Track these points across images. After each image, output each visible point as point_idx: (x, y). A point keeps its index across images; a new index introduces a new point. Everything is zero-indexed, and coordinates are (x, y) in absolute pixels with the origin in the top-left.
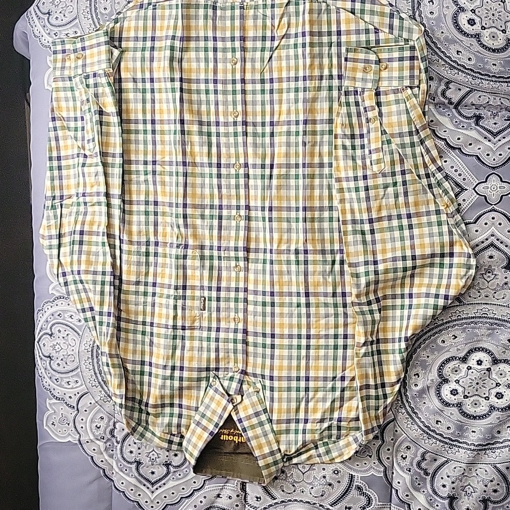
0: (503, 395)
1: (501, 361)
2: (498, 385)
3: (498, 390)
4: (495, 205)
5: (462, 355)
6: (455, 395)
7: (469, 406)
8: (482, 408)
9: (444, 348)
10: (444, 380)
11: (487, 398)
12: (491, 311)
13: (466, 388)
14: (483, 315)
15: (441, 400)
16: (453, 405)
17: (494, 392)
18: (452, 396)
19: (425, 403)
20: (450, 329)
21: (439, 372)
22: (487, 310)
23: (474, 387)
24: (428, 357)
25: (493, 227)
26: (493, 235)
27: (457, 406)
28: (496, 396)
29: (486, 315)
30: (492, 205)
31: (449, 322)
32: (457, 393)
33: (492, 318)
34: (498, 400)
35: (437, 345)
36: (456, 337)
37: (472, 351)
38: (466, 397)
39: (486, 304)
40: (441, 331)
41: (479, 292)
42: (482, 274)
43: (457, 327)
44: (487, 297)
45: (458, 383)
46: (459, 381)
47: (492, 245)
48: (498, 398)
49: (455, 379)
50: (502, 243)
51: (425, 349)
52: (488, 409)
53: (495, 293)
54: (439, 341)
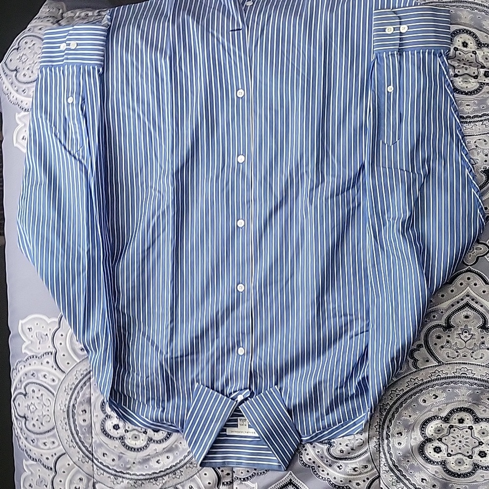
0: (486, 454)
1: (482, 419)
2: (481, 443)
3: (481, 448)
4: (471, 265)
5: (444, 414)
6: (438, 453)
7: (454, 465)
8: (466, 466)
9: (426, 407)
10: (427, 440)
11: (470, 457)
12: (470, 371)
13: (449, 445)
14: (463, 375)
15: (424, 457)
16: (437, 463)
17: (477, 450)
18: (435, 454)
19: (408, 461)
20: (430, 389)
21: (422, 431)
22: (466, 370)
23: (457, 446)
24: (410, 416)
25: (468, 287)
26: (468, 296)
27: (441, 464)
28: (479, 455)
29: (465, 375)
30: (468, 265)
31: (429, 382)
32: (441, 451)
33: (471, 378)
34: (481, 459)
35: (418, 404)
36: (437, 397)
37: (454, 412)
38: (449, 455)
39: (464, 363)
40: (421, 390)
41: (457, 352)
42: (459, 334)
43: (437, 387)
44: (465, 356)
45: (441, 441)
46: (441, 439)
47: (467, 305)
48: (482, 457)
49: (438, 438)
50: (477, 303)
51: (406, 408)
52: (472, 467)
53: (473, 352)
54: (420, 401)
